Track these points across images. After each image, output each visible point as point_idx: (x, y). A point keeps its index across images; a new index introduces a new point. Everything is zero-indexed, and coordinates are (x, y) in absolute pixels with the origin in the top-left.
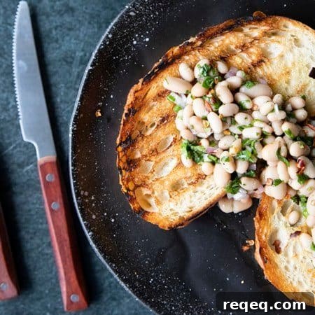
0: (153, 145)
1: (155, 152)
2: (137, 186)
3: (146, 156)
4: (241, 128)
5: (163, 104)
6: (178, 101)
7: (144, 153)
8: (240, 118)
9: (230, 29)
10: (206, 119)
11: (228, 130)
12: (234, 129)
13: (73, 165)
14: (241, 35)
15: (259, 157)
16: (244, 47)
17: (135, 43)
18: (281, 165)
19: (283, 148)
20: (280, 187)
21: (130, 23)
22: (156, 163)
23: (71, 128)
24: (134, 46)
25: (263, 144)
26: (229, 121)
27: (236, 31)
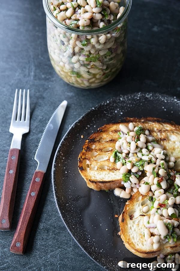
0: (102, 147)
1: (101, 150)
2: (85, 159)
3: (96, 150)
4: (143, 155)
5: (115, 135)
6: (122, 135)
7: (96, 148)
8: (144, 151)
9: (159, 122)
10: (130, 143)
11: (136, 153)
12: (139, 155)
13: (64, 139)
14: (161, 126)
15: (145, 169)
16: (160, 131)
17: (116, 112)
18: (152, 176)
19: (157, 169)
20: (147, 186)
21: (119, 102)
22: (99, 154)
23: (72, 125)
24: (115, 113)
25: (149, 164)
26: (139, 149)
27: (160, 124)
